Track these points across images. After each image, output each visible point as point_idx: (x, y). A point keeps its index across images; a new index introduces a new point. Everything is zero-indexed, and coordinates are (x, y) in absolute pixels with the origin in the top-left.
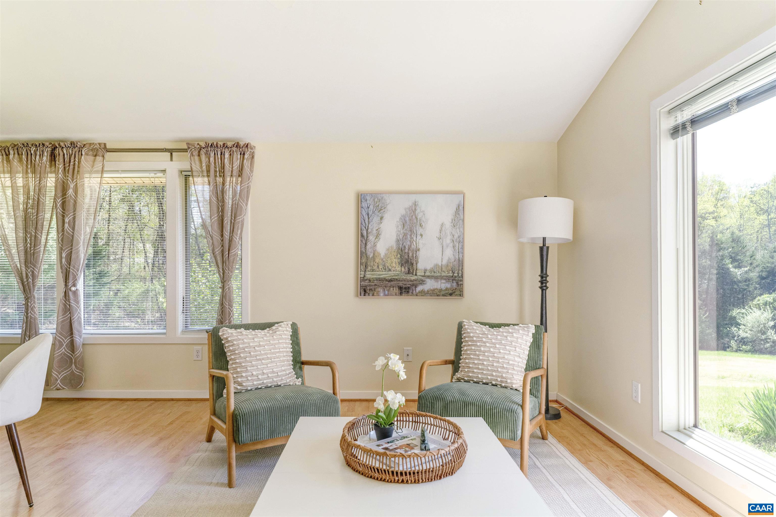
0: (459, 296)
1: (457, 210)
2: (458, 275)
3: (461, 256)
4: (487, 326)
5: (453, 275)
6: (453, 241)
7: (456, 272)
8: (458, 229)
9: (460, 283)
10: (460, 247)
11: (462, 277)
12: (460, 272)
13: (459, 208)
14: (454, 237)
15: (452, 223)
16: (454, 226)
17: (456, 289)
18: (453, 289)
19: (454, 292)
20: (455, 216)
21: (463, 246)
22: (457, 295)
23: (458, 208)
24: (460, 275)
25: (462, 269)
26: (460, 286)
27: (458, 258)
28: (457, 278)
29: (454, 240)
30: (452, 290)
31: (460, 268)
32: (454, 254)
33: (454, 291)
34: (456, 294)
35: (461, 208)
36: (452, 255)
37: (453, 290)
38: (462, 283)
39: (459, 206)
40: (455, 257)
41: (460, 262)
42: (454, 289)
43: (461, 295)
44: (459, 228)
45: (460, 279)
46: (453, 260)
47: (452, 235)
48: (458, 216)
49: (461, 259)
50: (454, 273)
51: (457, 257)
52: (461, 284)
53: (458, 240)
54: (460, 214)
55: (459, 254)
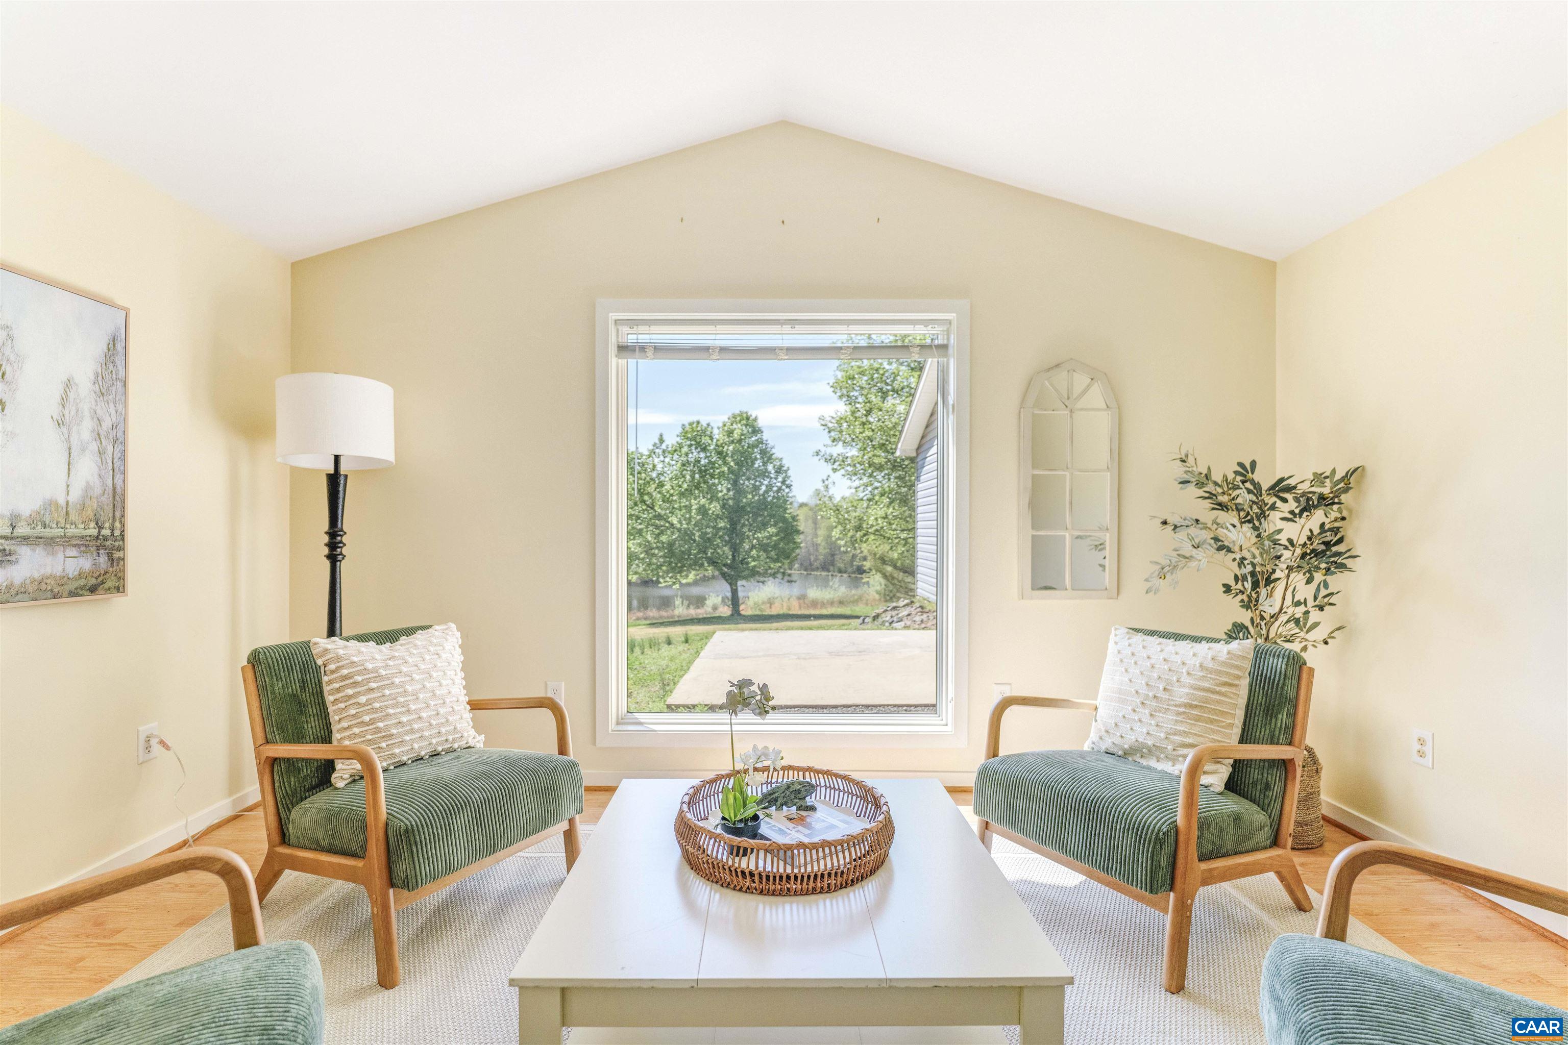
0: (115, 591)
1: (109, 350)
2: (112, 534)
3: (119, 482)
4: (371, 644)
5: (99, 533)
6: (99, 434)
7: (107, 525)
8: (111, 405)
9: (117, 555)
10: (117, 455)
11: (123, 539)
12: (117, 524)
13: (114, 346)
14: (103, 424)
15: (97, 385)
16: (103, 394)
17: (106, 573)
18: (98, 573)
19: (103, 583)
20: (104, 366)
21: (124, 453)
22: (109, 589)
23: (111, 346)
24: (117, 533)
25: (123, 516)
26: (118, 565)
27: (111, 486)
28: (108, 543)
29: (101, 432)
30: (95, 575)
31: (118, 514)
32: (103, 473)
33: (100, 579)
34: (106, 586)
35: (120, 347)
36: (96, 476)
37: (99, 576)
38: (120, 554)
39: (114, 341)
40: (104, 484)
41: (117, 498)
42: (103, 572)
43: (120, 589)
44: (115, 404)
45: (117, 544)
46: (98, 491)
47: (95, 419)
48: (111, 366)
49: (119, 490)
50: (100, 528)
51: (109, 482)
52: (120, 559)
53: (112, 434)
54: (118, 363)
55: (113, 475)
